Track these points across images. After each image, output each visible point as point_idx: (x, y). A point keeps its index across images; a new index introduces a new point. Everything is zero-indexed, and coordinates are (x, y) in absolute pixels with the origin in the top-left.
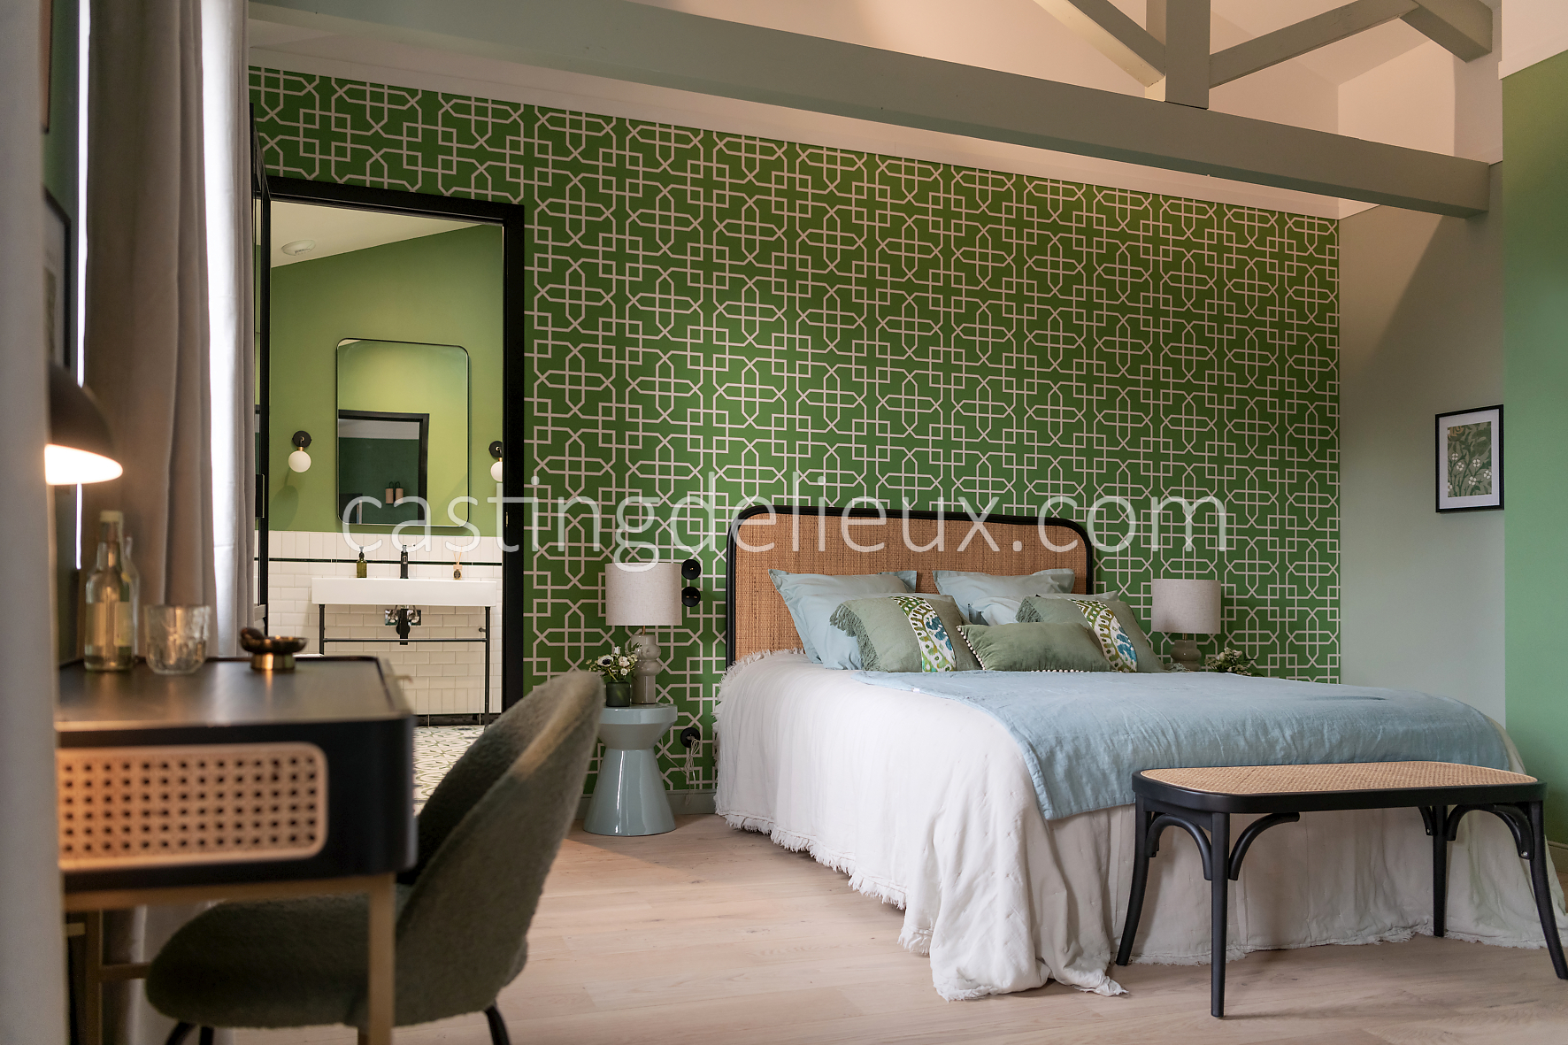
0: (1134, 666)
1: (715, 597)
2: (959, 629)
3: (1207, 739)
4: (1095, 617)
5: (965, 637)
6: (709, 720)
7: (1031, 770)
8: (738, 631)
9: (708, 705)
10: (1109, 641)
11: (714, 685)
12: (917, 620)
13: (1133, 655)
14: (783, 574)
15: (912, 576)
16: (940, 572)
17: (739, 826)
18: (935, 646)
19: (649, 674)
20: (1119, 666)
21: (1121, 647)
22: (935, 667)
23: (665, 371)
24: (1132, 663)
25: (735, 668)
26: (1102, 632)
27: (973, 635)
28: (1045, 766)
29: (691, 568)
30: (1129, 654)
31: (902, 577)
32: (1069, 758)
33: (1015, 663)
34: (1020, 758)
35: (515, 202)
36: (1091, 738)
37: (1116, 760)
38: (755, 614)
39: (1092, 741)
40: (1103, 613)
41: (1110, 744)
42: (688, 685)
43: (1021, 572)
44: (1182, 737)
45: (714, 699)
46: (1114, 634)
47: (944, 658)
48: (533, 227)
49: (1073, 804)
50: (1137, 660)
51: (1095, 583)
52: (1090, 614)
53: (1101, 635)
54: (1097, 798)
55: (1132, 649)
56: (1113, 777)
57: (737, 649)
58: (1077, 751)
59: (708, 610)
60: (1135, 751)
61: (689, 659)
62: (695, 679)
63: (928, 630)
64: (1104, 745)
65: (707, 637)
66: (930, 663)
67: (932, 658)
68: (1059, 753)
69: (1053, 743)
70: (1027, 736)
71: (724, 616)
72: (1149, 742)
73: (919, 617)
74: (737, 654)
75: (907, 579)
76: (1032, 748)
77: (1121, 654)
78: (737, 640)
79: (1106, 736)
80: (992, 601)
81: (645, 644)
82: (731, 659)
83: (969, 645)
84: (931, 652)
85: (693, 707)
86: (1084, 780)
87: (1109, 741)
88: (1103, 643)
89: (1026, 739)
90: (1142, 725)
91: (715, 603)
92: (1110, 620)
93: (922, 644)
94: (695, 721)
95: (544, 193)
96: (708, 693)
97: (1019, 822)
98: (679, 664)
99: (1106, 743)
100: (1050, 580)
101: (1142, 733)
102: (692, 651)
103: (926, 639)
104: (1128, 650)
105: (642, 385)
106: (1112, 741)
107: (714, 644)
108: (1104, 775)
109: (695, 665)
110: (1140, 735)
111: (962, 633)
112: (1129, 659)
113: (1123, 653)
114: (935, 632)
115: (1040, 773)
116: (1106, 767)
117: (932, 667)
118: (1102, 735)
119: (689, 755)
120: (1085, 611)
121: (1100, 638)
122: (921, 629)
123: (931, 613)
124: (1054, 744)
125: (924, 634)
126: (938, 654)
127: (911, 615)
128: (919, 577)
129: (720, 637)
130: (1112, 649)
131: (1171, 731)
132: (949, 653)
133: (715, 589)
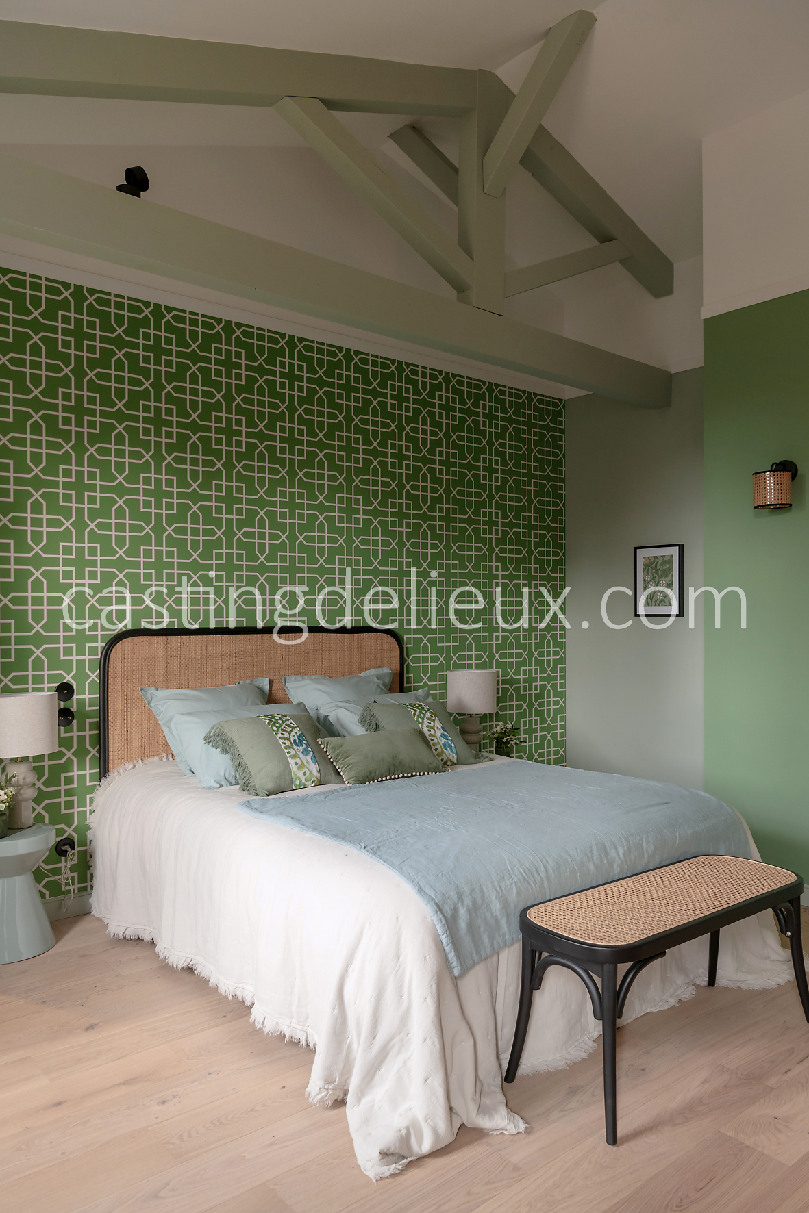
0: (455, 760)
1: (88, 715)
2: (320, 743)
3: (568, 870)
4: (423, 719)
5: (325, 750)
6: (84, 829)
7: (440, 931)
8: (111, 745)
9: (83, 815)
10: (435, 740)
11: (88, 796)
12: (285, 739)
13: (454, 750)
14: (152, 690)
15: (265, 684)
16: (287, 678)
17: (120, 936)
18: (303, 763)
19: (25, 800)
20: (444, 760)
21: (444, 744)
22: (304, 781)
23: (37, 508)
24: (453, 758)
25: (108, 779)
26: (429, 733)
27: (333, 748)
28: (450, 923)
29: (65, 691)
30: (451, 750)
31: (256, 684)
32: (469, 911)
33: (370, 773)
34: (429, 920)
36: (484, 888)
37: (505, 905)
38: (127, 728)
39: (485, 891)
40: (428, 715)
41: (499, 891)
42: (63, 799)
43: (351, 672)
44: (551, 871)
45: (88, 808)
46: (439, 733)
47: (311, 772)
49: (475, 955)
50: (457, 754)
51: (405, 676)
52: (419, 717)
53: (429, 735)
54: (492, 944)
55: (453, 745)
56: (503, 922)
57: (111, 761)
58: (474, 902)
59: (81, 728)
60: (518, 893)
61: (63, 775)
62: (69, 793)
63: (295, 747)
64: (495, 893)
65: (81, 753)
66: (299, 779)
67: (300, 774)
68: (461, 908)
69: (455, 898)
70: (433, 896)
71: (97, 732)
72: (528, 883)
73: (287, 735)
74: (111, 766)
75: (261, 685)
76: (439, 908)
77: (445, 751)
78: (111, 753)
79: (496, 883)
80: (337, 706)
81: (21, 773)
82: (104, 771)
83: (329, 757)
84: (300, 768)
85: (68, 820)
86: (482, 929)
87: (498, 888)
88: (431, 742)
89: (433, 899)
90: (521, 866)
91: (88, 721)
92: (434, 721)
93: (292, 762)
94: (70, 831)
96: (82, 803)
97: (434, 987)
98: (53, 780)
99: (496, 890)
100: (376, 680)
101: (522, 875)
102: (67, 767)
103: (294, 756)
104: (450, 746)
105: (14, 521)
106: (500, 887)
107: (88, 759)
108: (497, 921)
109: (69, 780)
110: (520, 877)
111: (322, 746)
112: (451, 754)
113: (446, 749)
114: (301, 749)
115: (448, 933)
116: (498, 913)
117: (300, 781)
118: (492, 883)
119: (65, 864)
120: (415, 714)
121: (429, 738)
122: (290, 747)
123: (295, 730)
124: (456, 900)
125: (293, 752)
126: (305, 770)
127: (280, 735)
128: (271, 682)
129: (94, 752)
130: (438, 747)
131: (542, 867)
132: (314, 768)
133: (88, 708)
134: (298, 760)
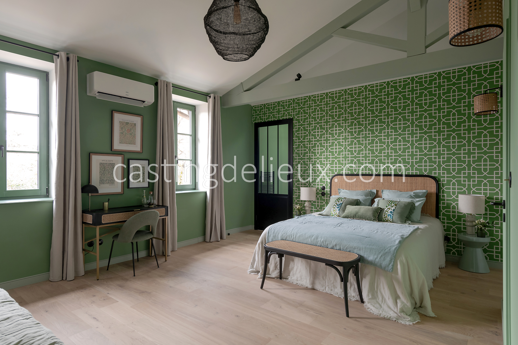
1: (328, 194)
2: (347, 206)
4: (388, 205)
10: (386, 212)
12: (336, 203)
13: (392, 217)
15: (375, 191)
20: (386, 220)
21: (389, 215)
23: (318, 146)
24: (390, 219)
29: (323, 188)
30: (390, 217)
35: (291, 118)
46: (390, 210)
47: (336, 213)
48: (294, 122)
51: (441, 194)
59: (327, 197)
61: (323, 207)
65: (327, 203)
77: (388, 217)
83: (345, 210)
84: (333, 211)
88: (384, 213)
92: (392, 207)
95: (296, 115)
104: (391, 216)
105: (314, 150)
112: (390, 218)
114: (337, 206)
117: (333, 214)
121: (385, 211)
123: (341, 202)
125: (334, 206)
126: (335, 212)
130: (386, 215)
132: (338, 212)
133: (328, 193)
134: (334, 209)
